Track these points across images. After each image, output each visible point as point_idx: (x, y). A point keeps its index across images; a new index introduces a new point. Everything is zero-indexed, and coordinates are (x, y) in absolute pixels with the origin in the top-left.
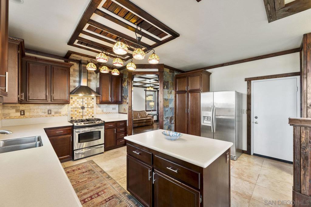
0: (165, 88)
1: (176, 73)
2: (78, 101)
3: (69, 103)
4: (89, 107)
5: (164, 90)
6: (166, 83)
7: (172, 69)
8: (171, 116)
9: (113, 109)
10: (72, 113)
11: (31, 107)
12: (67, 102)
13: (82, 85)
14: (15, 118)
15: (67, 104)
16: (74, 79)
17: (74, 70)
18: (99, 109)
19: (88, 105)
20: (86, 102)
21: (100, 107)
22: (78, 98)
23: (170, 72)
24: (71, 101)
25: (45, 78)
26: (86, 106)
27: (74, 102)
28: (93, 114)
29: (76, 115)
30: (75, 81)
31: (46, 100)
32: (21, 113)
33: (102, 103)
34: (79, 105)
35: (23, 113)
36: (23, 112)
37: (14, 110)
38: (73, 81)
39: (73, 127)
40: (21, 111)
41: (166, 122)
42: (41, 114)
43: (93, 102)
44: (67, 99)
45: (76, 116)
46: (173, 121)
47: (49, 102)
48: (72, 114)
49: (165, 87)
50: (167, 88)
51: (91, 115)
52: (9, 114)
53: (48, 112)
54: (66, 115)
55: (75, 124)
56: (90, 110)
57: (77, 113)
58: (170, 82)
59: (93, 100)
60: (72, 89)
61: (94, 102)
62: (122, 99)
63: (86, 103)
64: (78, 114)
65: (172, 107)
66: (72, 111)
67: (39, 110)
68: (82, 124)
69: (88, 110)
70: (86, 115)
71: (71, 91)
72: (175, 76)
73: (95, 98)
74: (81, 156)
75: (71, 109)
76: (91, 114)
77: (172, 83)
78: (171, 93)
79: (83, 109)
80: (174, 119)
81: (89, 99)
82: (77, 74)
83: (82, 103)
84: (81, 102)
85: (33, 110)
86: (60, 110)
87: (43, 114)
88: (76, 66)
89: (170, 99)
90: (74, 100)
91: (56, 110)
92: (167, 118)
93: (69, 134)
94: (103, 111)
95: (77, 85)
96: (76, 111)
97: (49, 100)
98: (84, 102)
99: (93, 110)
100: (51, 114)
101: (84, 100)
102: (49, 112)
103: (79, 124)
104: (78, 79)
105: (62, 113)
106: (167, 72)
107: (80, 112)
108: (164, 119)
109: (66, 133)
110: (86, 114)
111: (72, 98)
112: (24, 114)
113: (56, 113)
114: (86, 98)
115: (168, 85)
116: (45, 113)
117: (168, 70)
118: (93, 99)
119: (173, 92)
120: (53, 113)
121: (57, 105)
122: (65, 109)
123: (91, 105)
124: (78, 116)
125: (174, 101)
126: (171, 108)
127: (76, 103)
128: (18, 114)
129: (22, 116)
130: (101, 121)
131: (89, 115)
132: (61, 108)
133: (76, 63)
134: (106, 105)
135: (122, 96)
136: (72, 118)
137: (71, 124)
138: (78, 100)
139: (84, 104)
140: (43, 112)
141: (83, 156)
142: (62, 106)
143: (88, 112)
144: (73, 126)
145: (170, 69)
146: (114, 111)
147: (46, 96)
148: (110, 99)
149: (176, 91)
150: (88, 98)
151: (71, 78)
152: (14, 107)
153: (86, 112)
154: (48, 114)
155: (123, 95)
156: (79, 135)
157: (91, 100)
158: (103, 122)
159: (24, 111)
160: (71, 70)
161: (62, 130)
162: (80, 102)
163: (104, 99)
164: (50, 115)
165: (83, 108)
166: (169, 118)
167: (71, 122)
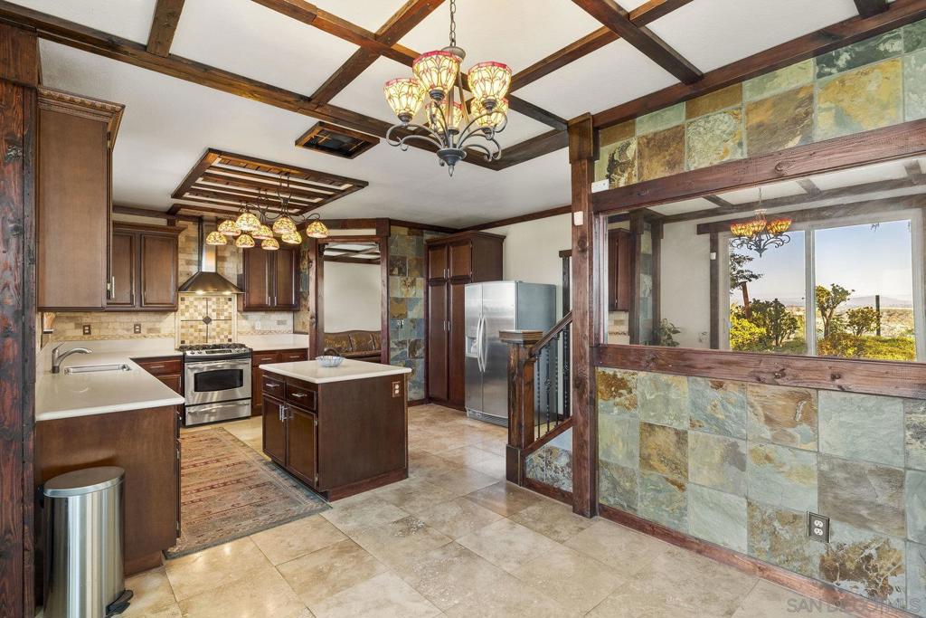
0: (394, 273)
1: (428, 236)
2: (196, 306)
3: (176, 311)
4: (222, 318)
5: (390, 277)
6: (398, 260)
7: (416, 228)
8: (412, 340)
9: (279, 323)
10: (183, 331)
11: (103, 319)
12: (172, 308)
13: (203, 270)
14: (73, 339)
15: (171, 311)
16: (188, 257)
17: (188, 238)
18: (244, 322)
19: (218, 314)
20: (214, 307)
21: (246, 318)
22: (196, 299)
23: (409, 234)
24: (181, 306)
25: (129, 260)
26: (213, 316)
27: (187, 306)
28: (230, 333)
29: (192, 335)
30: (189, 263)
31: (132, 303)
32: (84, 330)
33: (248, 308)
34: (200, 314)
35: (87, 330)
36: (87, 328)
37: (72, 325)
38: (184, 263)
39: (183, 359)
40: (84, 327)
41: (398, 352)
42: (120, 332)
43: (230, 307)
44: (171, 302)
45: (191, 338)
46: (420, 352)
47: (138, 308)
48: (183, 334)
49: (396, 271)
50: (402, 272)
51: (226, 337)
52: (64, 331)
53: (135, 329)
54: (171, 335)
55: (189, 353)
56: (223, 325)
57: (195, 331)
58: (409, 258)
59: (229, 303)
60: (182, 280)
61: (232, 308)
62: (298, 299)
63: (214, 310)
64: (196, 334)
65: (416, 317)
66: (182, 327)
67: (117, 325)
68: (204, 353)
69: (218, 326)
70: (214, 337)
71: (180, 285)
72: (425, 243)
73: (235, 299)
74: (209, 419)
75: (181, 323)
76: (226, 333)
77: (417, 259)
78: (413, 283)
79: (207, 323)
80: (423, 348)
81: (222, 300)
82: (195, 245)
83: (204, 311)
84: (204, 307)
85: (106, 325)
86: (157, 326)
87: (126, 332)
88: (192, 229)
89: (410, 299)
90: (187, 303)
91: (150, 325)
92: (403, 343)
93: (175, 372)
94: (253, 328)
95: (194, 270)
96: (192, 327)
97: (136, 303)
98: (211, 306)
99: (230, 326)
100: (140, 332)
101: (209, 303)
102: (137, 329)
103: (196, 354)
104: (195, 257)
105: (162, 332)
106: (402, 236)
107: (200, 330)
108: (392, 345)
109: (169, 370)
110: (214, 334)
111: (183, 299)
112: (90, 333)
113: (150, 330)
114: (214, 299)
115: (405, 265)
116: (128, 330)
117: (404, 231)
118: (230, 300)
119: (421, 281)
120: (144, 331)
121: (152, 314)
122: (170, 323)
123: (226, 314)
124: (196, 338)
125: (422, 303)
126: (412, 321)
127: (191, 310)
128: (80, 332)
129: (86, 336)
130: (243, 349)
131: (222, 337)
132: (160, 322)
133: (191, 223)
134: (263, 314)
135: (297, 293)
136: (183, 342)
137: (181, 353)
138: (196, 304)
139: (210, 311)
140: (124, 329)
141: (212, 419)
142: (163, 317)
143: (218, 329)
144: (184, 356)
145: (410, 228)
146: (282, 328)
147: (132, 296)
148: (267, 301)
149: (427, 279)
150: (219, 299)
151: (180, 256)
152: (71, 318)
153: (214, 330)
154: (135, 332)
155: (301, 290)
156: (196, 375)
157: (227, 303)
158: (248, 351)
159: (89, 326)
160: (182, 238)
161: (162, 364)
162: (200, 307)
163: (254, 300)
164: (139, 335)
165: (207, 320)
166: (408, 345)
167: (181, 349)
